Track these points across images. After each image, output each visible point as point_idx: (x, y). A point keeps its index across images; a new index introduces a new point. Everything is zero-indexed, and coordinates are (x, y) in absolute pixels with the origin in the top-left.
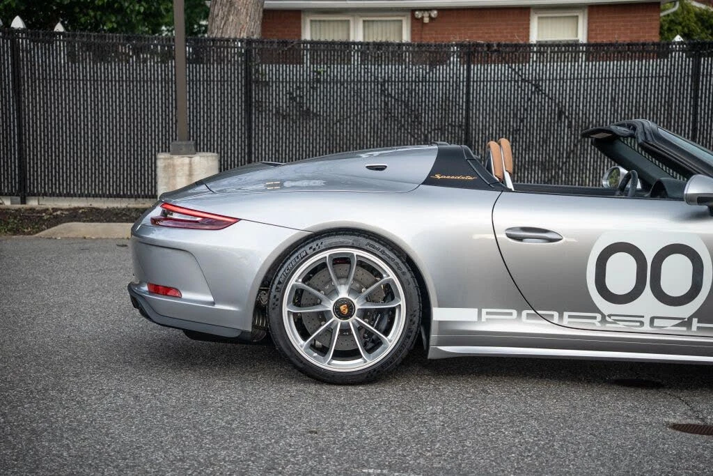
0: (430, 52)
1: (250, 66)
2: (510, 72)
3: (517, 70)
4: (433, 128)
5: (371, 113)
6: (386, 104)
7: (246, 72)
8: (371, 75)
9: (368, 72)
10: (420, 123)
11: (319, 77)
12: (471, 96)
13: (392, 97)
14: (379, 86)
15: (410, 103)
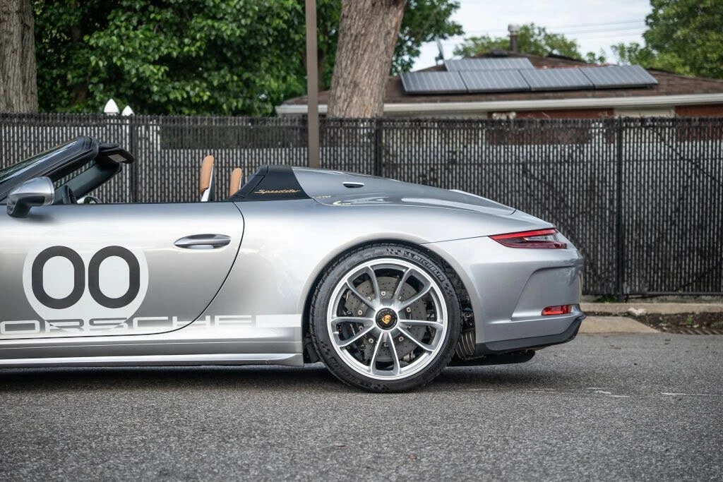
0: (577, 129)
1: (380, 147)
2: (666, 149)
3: (674, 147)
4: (581, 210)
5: (512, 196)
6: (529, 186)
7: (376, 153)
8: (512, 155)
9: (508, 151)
10: (566, 206)
11: (454, 157)
12: (623, 176)
13: (534, 179)
14: (521, 167)
15: (555, 185)
